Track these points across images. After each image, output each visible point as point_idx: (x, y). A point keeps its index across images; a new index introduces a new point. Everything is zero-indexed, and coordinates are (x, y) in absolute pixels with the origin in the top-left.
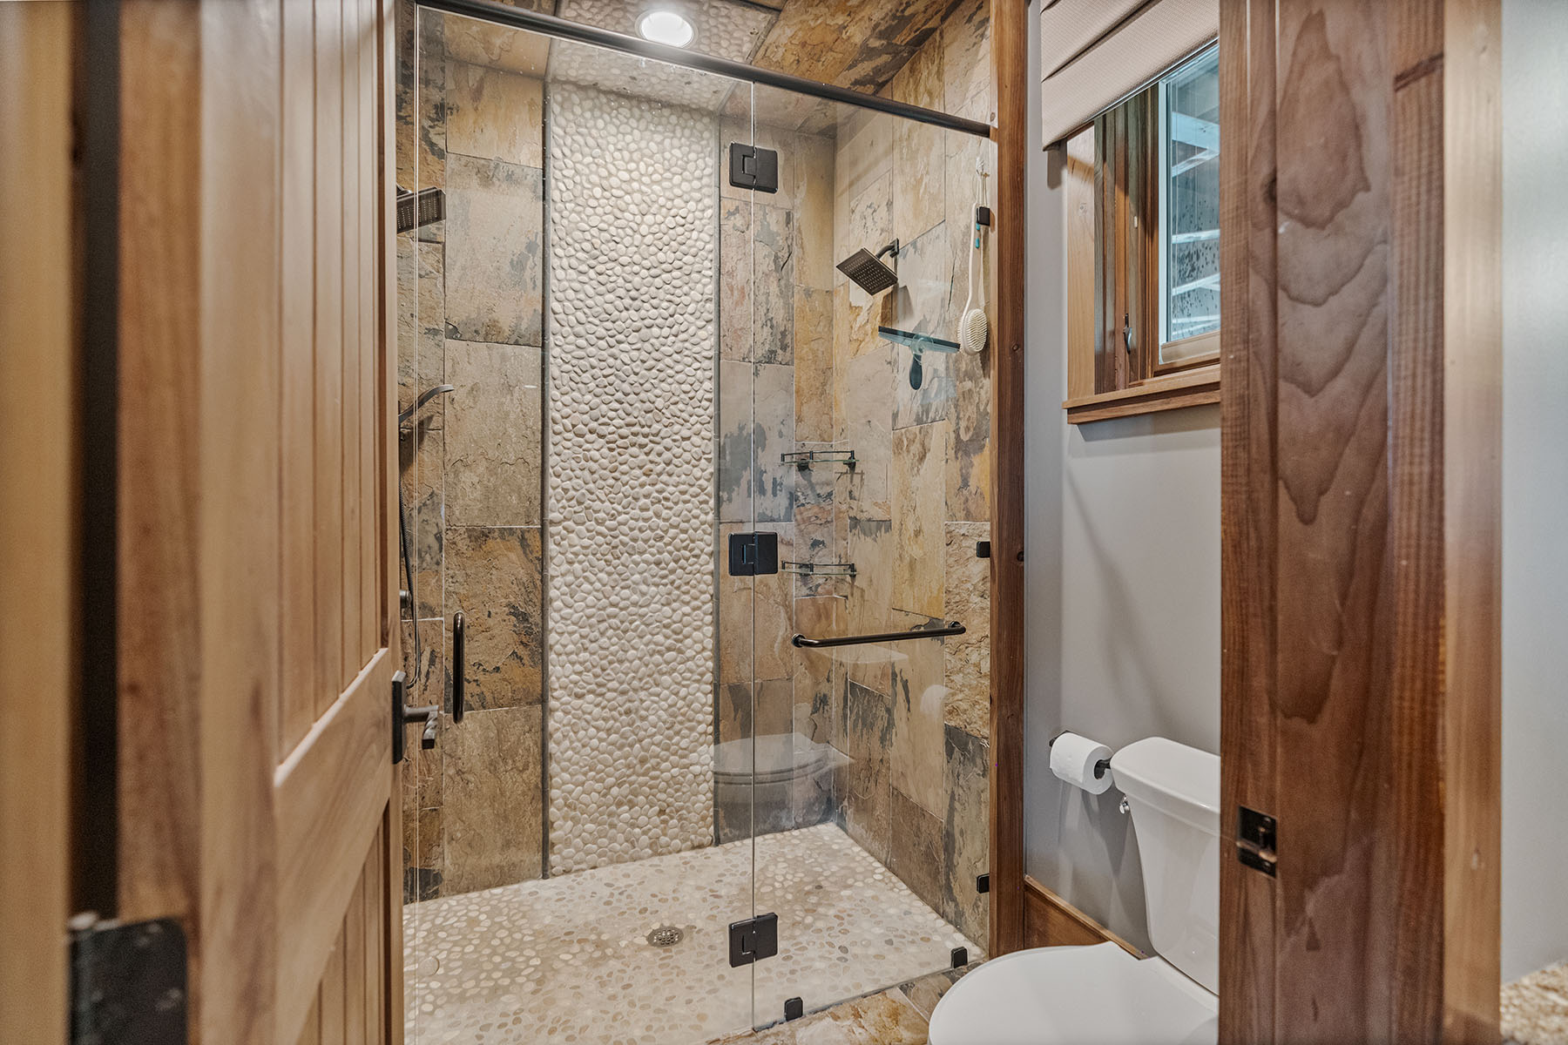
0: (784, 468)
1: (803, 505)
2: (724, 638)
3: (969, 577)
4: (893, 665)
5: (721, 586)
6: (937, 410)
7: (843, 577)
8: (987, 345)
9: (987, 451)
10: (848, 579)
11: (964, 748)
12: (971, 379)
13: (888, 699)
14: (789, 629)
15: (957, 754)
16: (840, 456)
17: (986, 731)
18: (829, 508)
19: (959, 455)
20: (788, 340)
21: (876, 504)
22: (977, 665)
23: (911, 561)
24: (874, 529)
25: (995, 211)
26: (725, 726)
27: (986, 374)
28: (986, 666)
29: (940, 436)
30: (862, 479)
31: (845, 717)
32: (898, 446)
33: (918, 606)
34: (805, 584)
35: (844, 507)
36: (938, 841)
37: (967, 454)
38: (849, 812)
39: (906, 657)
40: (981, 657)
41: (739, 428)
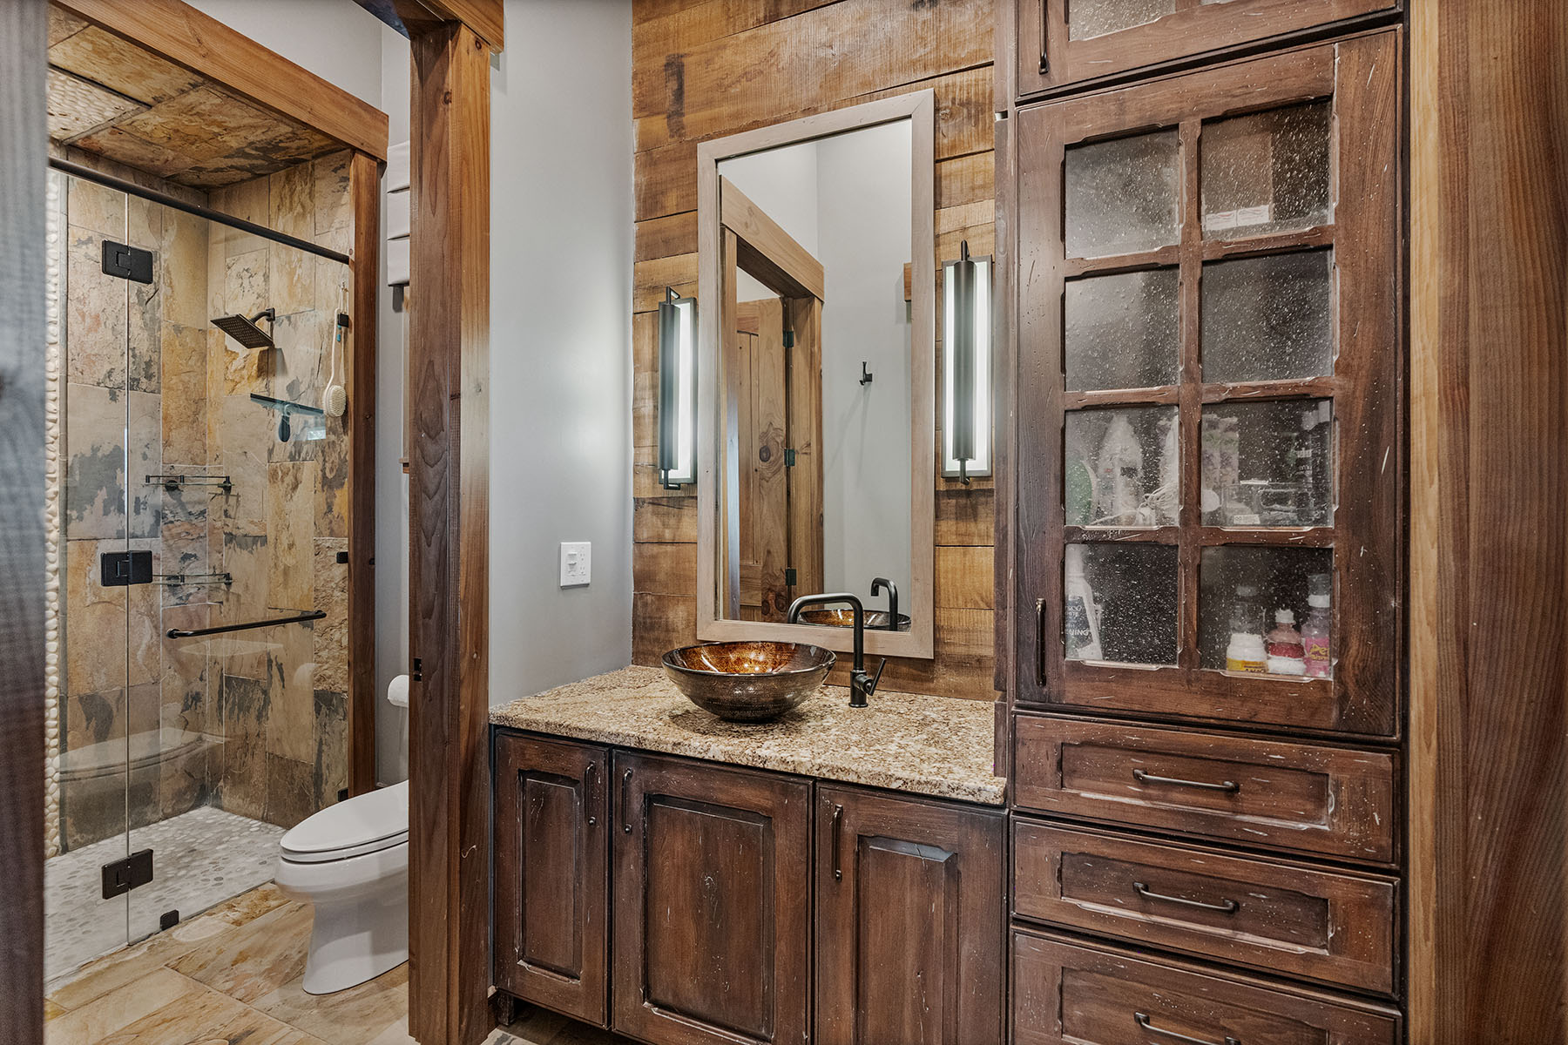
0: (150, 488)
1: (172, 522)
2: (72, 652)
3: (332, 578)
4: (269, 654)
5: (69, 602)
6: (307, 453)
7: (218, 585)
8: (346, 412)
9: (346, 486)
10: (223, 586)
11: (329, 704)
12: (334, 433)
13: (264, 683)
14: (155, 637)
15: (324, 710)
16: (215, 481)
17: (345, 687)
18: (202, 524)
19: (325, 489)
20: (154, 369)
21: (252, 522)
22: (340, 641)
23: (285, 569)
24: (250, 543)
25: (352, 318)
26: (74, 737)
27: (345, 433)
28: (345, 642)
29: (309, 471)
30: (238, 501)
31: (220, 708)
32: (273, 475)
33: (291, 600)
34: (174, 595)
35: (219, 524)
36: (309, 780)
37: (331, 487)
38: (225, 790)
39: (282, 646)
40: (342, 635)
41: (92, 449)
